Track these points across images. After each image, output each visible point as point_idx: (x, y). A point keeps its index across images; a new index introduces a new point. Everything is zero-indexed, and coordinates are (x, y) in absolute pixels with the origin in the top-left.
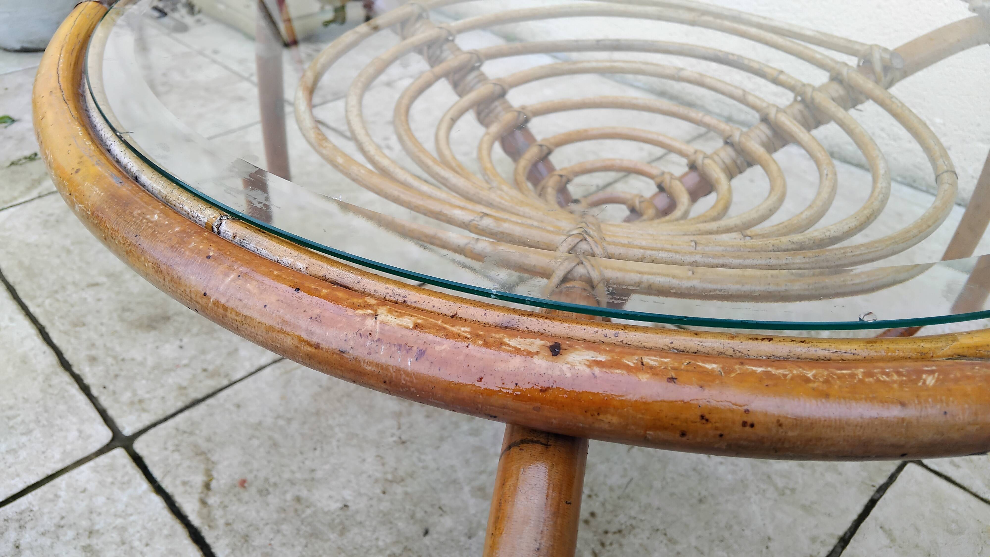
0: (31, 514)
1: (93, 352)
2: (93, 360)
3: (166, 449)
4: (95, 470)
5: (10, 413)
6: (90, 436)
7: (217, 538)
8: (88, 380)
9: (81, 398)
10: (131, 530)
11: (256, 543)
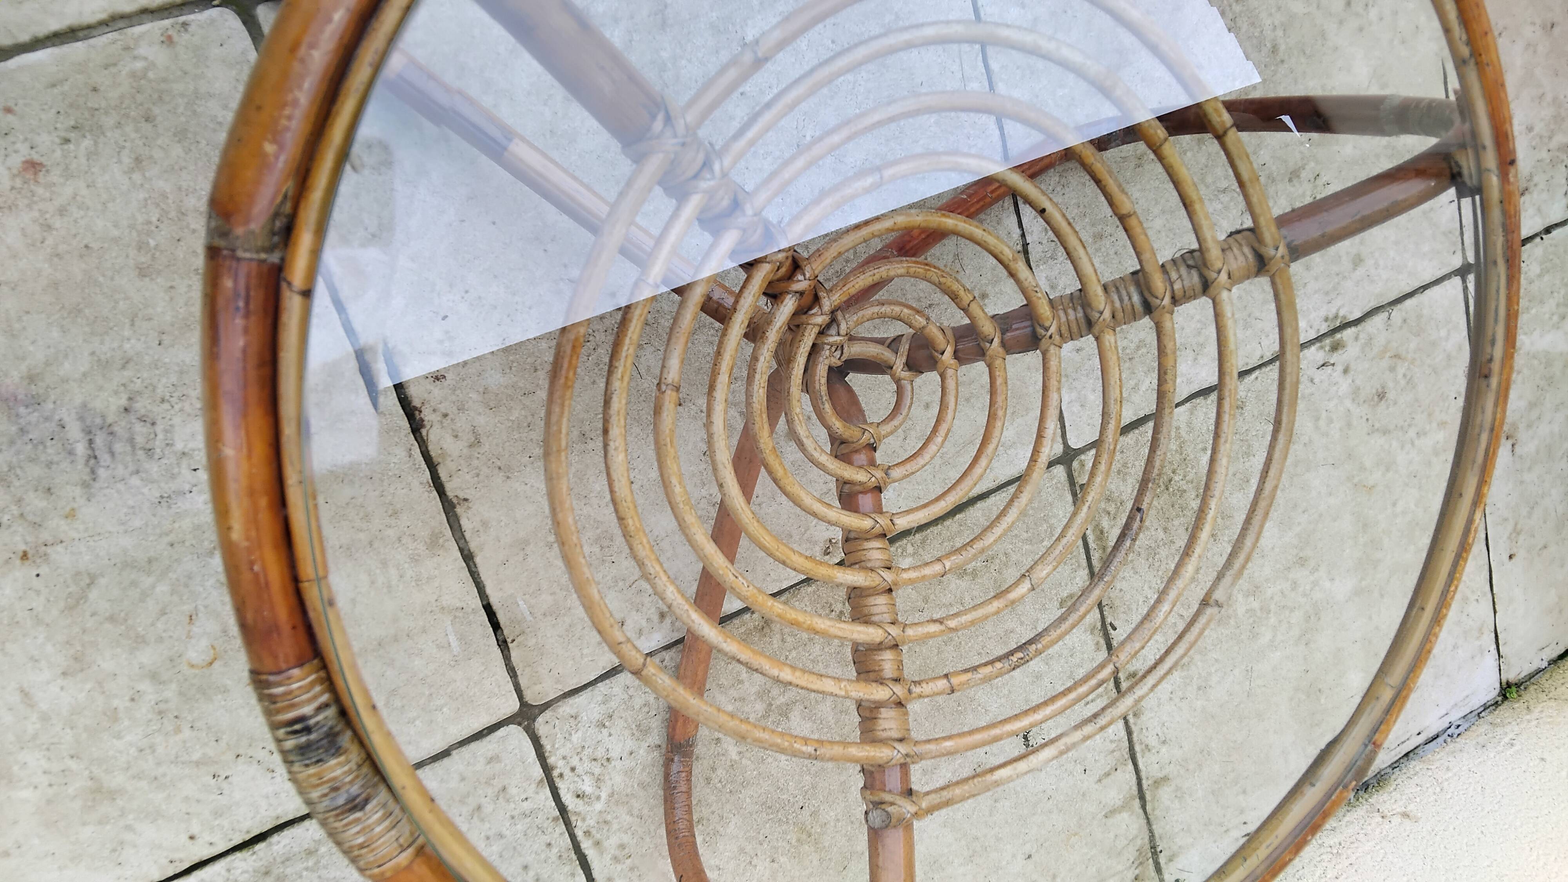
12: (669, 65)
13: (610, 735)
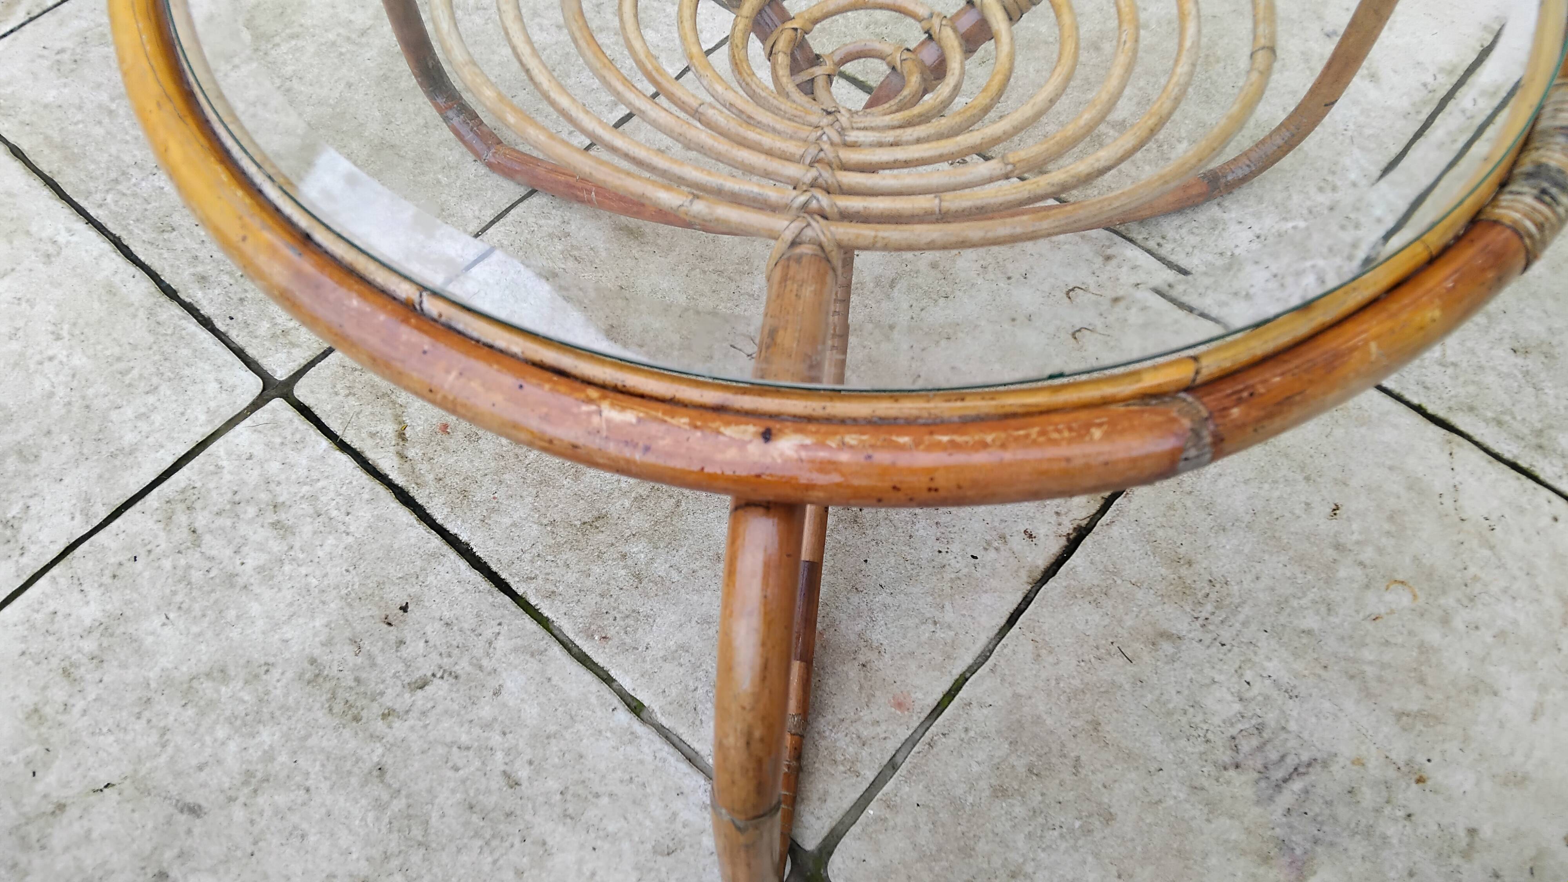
0: (196, 492)
1: (200, 269)
2: (202, 279)
3: (336, 394)
4: (255, 429)
5: (121, 366)
6: (234, 388)
7: (430, 496)
8: (206, 310)
9: (205, 335)
10: (324, 499)
11: (477, 498)
12: (633, 495)
13: (1237, 246)
